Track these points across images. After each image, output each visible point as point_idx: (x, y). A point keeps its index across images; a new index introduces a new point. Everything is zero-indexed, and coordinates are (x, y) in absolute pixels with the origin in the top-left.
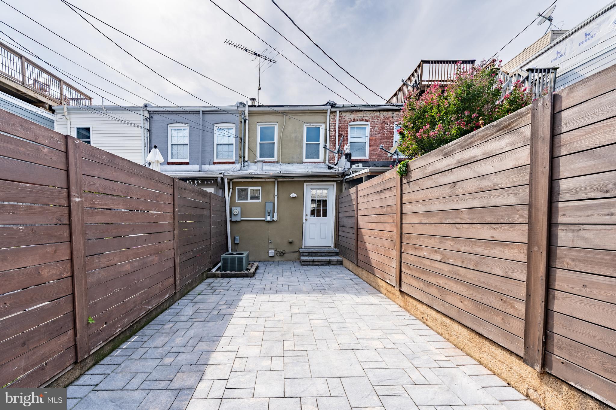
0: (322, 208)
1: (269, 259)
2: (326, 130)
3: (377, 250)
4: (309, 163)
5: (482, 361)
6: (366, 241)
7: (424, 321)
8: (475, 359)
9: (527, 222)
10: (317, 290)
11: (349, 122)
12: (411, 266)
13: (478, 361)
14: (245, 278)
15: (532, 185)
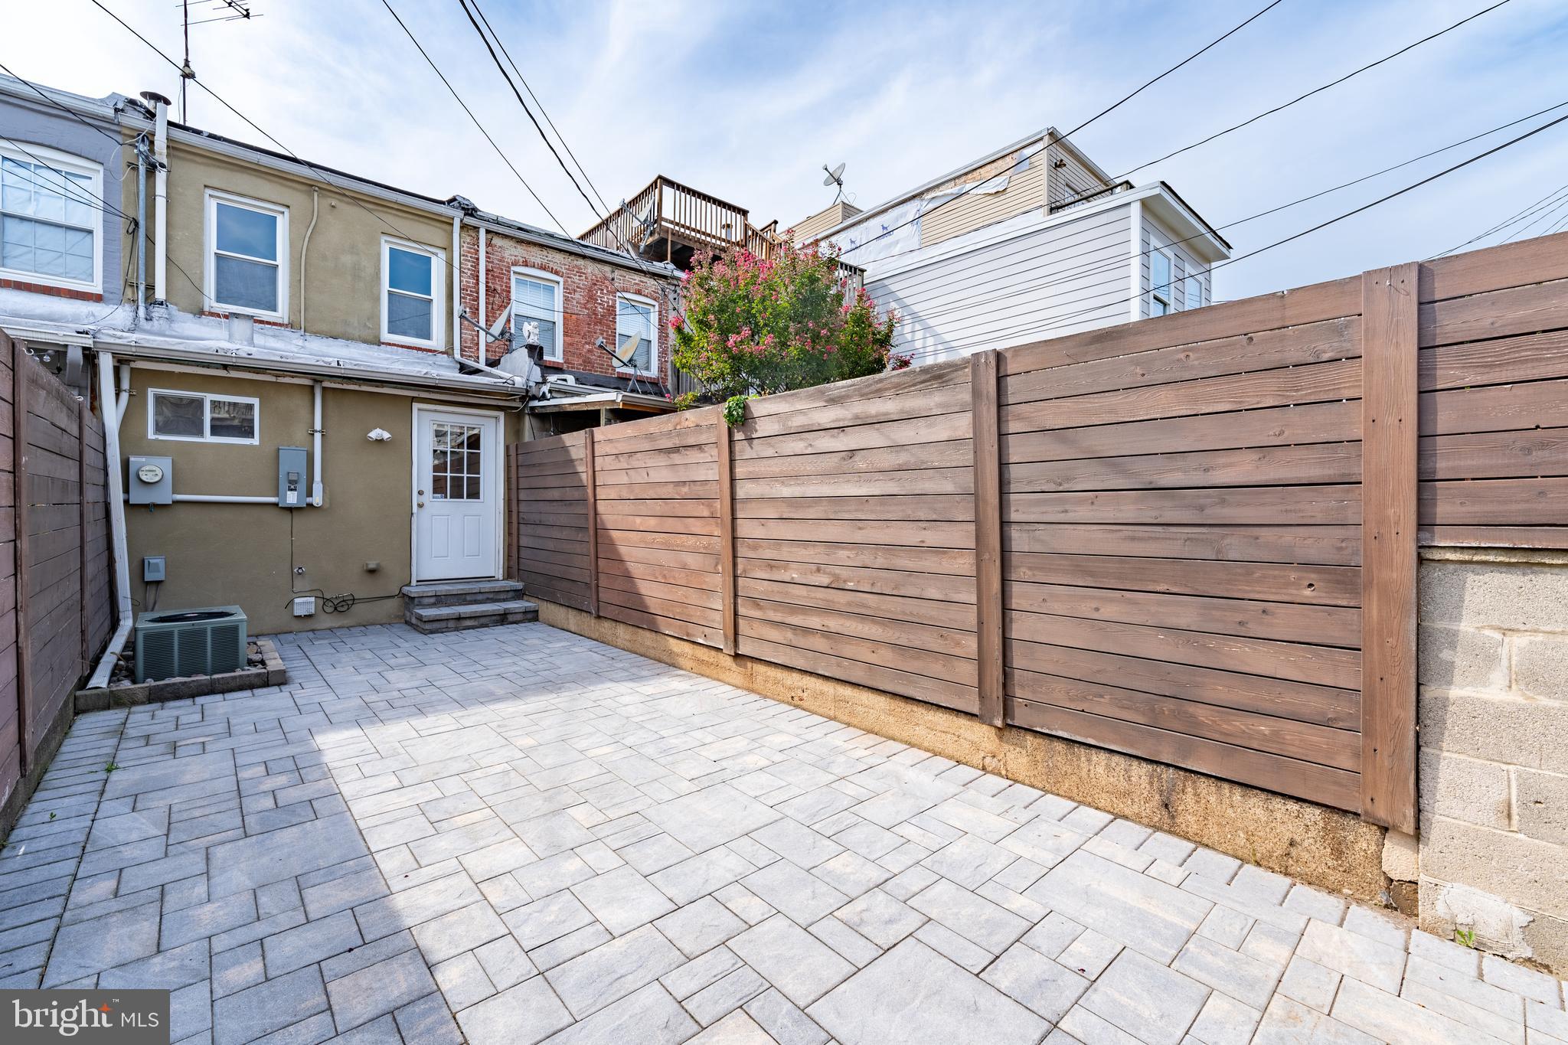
0: (449, 474)
1: (296, 625)
2: (450, 265)
3: (665, 577)
4: (402, 346)
5: (913, 741)
6: (626, 558)
7: (796, 703)
8: (901, 741)
9: (973, 519)
10: (533, 687)
11: (513, 265)
12: (762, 603)
13: (906, 743)
14: (258, 691)
15: (977, 467)
